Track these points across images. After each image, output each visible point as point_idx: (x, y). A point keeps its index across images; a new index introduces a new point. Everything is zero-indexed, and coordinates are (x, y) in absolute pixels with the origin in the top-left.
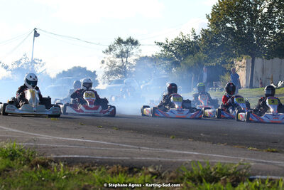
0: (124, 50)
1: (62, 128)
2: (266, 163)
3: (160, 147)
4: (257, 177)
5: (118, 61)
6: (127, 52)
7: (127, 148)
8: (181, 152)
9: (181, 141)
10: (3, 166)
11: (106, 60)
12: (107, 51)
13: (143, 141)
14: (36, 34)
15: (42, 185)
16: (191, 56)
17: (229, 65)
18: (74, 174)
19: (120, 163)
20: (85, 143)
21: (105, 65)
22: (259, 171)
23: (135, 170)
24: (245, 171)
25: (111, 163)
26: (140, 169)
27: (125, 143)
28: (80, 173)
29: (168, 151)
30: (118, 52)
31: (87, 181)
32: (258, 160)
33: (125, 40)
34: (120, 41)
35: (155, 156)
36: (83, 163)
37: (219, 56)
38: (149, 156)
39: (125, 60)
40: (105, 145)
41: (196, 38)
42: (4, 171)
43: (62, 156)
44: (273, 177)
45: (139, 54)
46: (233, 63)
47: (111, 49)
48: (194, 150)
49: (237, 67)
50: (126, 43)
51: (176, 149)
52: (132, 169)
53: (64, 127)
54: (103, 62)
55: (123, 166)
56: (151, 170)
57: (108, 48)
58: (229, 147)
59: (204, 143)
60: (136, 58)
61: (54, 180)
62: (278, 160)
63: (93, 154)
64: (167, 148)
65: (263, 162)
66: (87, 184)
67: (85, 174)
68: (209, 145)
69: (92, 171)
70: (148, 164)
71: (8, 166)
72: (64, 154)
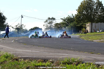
0: (51, 21)
1: (26, 47)
2: (89, 57)
3: (56, 53)
4: (85, 62)
5: (49, 25)
6: (52, 22)
7: (45, 53)
8: (62, 54)
9: (64, 51)
10: (3, 60)
11: (45, 25)
12: (45, 22)
13: (51, 51)
14: (22, 17)
15: (15, 66)
16: (72, 23)
17: (84, 25)
18: (26, 62)
19: (41, 58)
20: (32, 52)
21: (45, 26)
22: (86, 60)
23: (46, 61)
24: (81, 60)
25: (38, 59)
26: (47, 60)
27: (45, 52)
28: (28, 62)
29: (58, 54)
30: (49, 22)
31: (29, 65)
32: (87, 56)
33: (51, 18)
34: (49, 18)
35: (53, 56)
36: (29, 59)
37: (81, 23)
38: (51, 56)
39: (51, 24)
40: (38, 53)
41: (73, 17)
42: (4, 62)
43: (23, 57)
44: (90, 62)
45: (55, 22)
46: (85, 24)
47: (46, 21)
48: (67, 53)
49: (87, 26)
50: (51, 19)
51: (61, 53)
52: (45, 60)
53: (27, 47)
54: (44, 25)
55: (42, 60)
56: (51, 60)
57: (45, 21)
58: (79, 52)
59: (71, 51)
60: (54, 24)
61: (19, 65)
62: (93, 56)
63: (33, 56)
64: (58, 53)
65: (88, 57)
66: (29, 66)
67: (29, 62)
68: (72, 52)
69: (32, 61)
70: (50, 59)
71: (5, 60)
72: (24, 56)
